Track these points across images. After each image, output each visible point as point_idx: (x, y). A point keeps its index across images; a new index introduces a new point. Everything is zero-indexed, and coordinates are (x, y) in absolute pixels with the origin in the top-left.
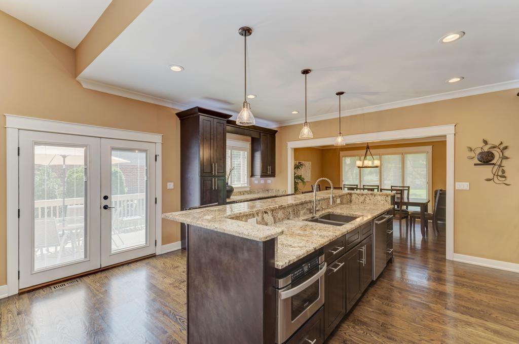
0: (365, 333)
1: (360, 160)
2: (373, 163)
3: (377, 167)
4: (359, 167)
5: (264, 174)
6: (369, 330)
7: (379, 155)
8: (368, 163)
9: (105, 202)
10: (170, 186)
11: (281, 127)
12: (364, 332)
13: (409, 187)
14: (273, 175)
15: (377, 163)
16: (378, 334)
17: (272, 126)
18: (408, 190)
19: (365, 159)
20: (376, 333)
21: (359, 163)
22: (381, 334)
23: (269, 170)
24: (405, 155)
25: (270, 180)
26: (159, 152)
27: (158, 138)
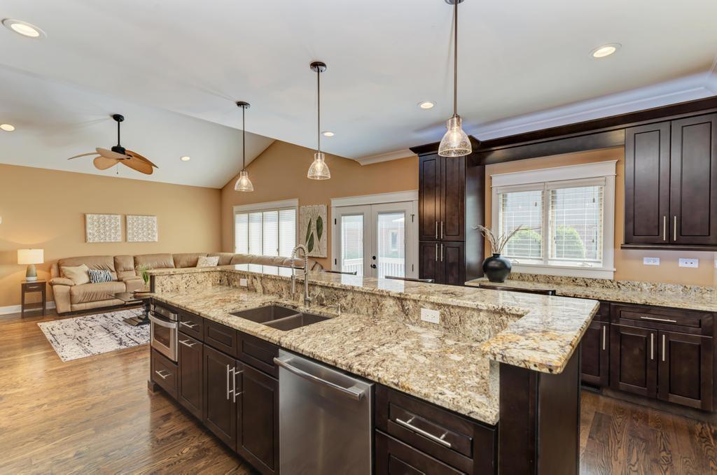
0: (180, 454)
6: (183, 459)
9: (374, 262)
12: (182, 453)
16: (168, 466)
20: (172, 464)
22: (166, 469)
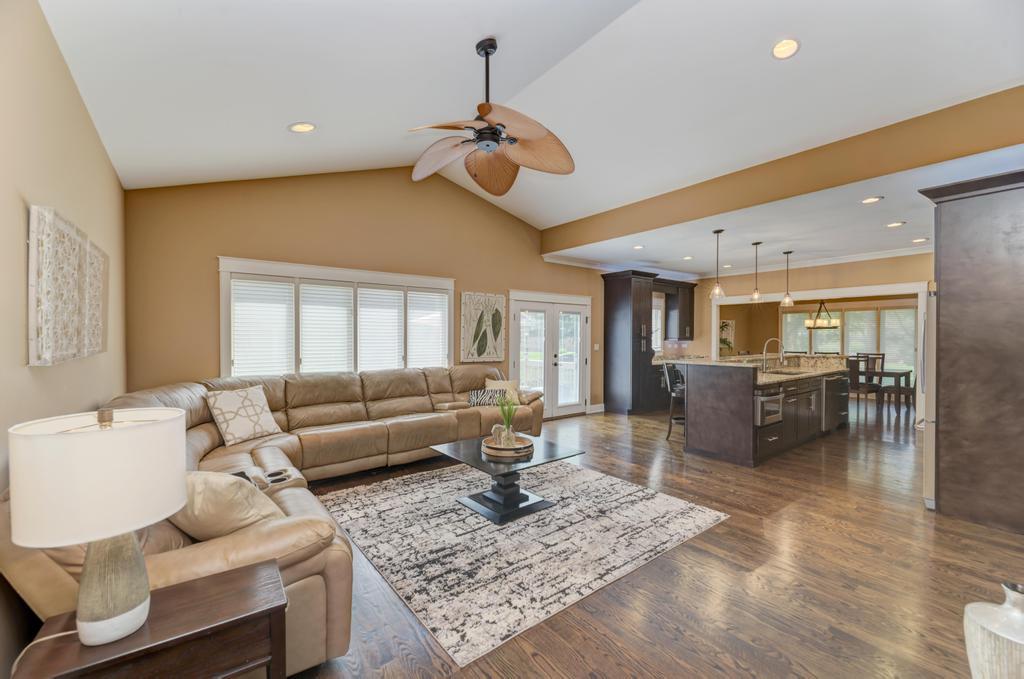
1: (811, 318)
2: (829, 322)
3: (835, 328)
4: (809, 328)
5: (683, 337)
7: (841, 310)
8: (820, 322)
9: (555, 360)
10: (597, 347)
11: (702, 280)
13: (883, 355)
14: (691, 338)
15: (835, 322)
17: (691, 279)
18: (883, 359)
19: (818, 316)
21: (809, 323)
23: (687, 331)
24: (882, 311)
25: (686, 344)
26: (589, 315)
27: (587, 300)
